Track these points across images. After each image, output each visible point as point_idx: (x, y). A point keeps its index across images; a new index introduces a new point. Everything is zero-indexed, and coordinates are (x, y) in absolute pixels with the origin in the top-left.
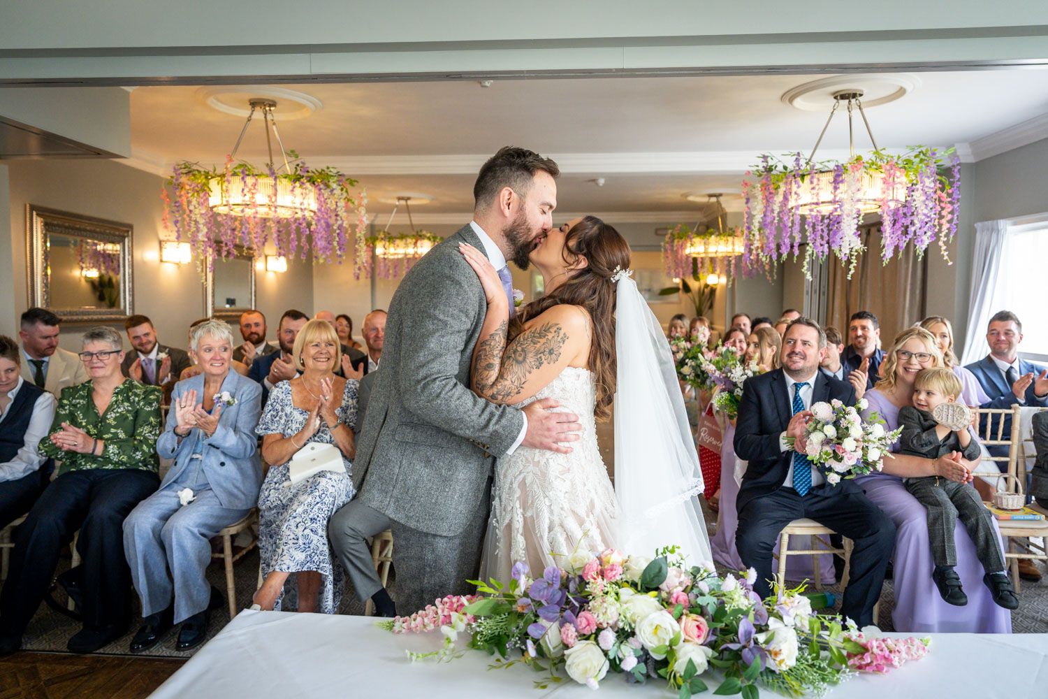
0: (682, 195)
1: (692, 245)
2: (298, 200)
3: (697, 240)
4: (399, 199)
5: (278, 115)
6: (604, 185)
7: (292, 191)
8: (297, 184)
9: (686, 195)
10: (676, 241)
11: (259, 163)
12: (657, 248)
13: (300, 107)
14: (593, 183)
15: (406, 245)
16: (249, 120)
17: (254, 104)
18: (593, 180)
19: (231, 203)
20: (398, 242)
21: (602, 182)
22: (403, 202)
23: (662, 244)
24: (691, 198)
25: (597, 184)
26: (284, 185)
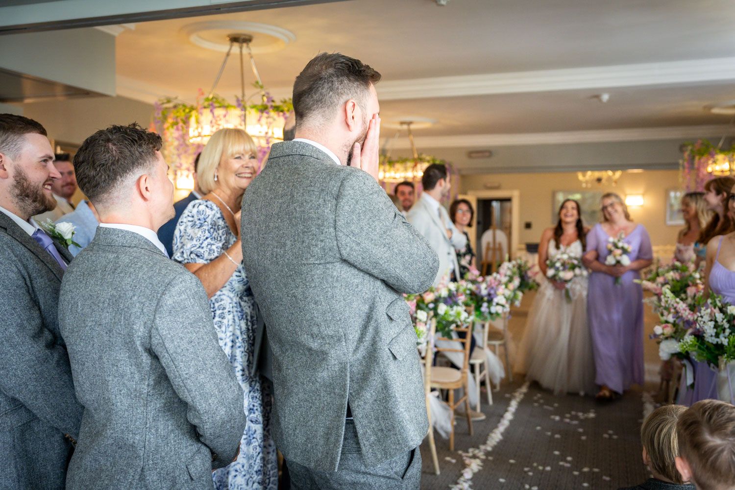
0: (705, 107)
1: (715, 162)
2: (265, 129)
3: (720, 157)
4: (402, 123)
5: (254, 49)
6: (609, 101)
7: (259, 120)
8: (265, 115)
9: (711, 107)
10: (697, 158)
11: (229, 95)
12: (674, 166)
13: (275, 40)
14: (595, 100)
15: (406, 169)
16: (228, 54)
17: (235, 39)
18: (595, 95)
19: (203, 134)
20: (398, 166)
21: (605, 97)
22: (405, 127)
23: (681, 162)
24: (716, 111)
25: (600, 101)
26: (253, 115)
